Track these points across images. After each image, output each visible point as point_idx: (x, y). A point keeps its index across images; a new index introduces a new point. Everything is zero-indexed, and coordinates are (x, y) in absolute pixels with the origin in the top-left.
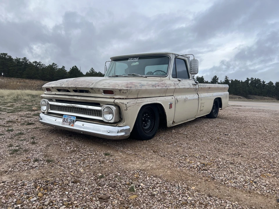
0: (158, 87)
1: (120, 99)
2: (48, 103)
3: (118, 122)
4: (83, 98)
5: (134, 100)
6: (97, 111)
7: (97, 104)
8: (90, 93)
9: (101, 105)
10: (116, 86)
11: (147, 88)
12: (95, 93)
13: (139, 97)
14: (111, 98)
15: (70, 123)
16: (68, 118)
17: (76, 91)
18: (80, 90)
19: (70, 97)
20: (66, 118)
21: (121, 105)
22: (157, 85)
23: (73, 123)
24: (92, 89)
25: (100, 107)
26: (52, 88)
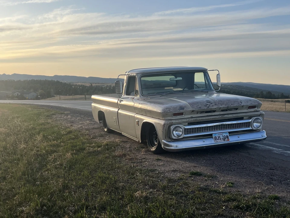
2: (184, 128)
4: (234, 115)
12: (242, 109)
14: (255, 111)
26: (193, 111)
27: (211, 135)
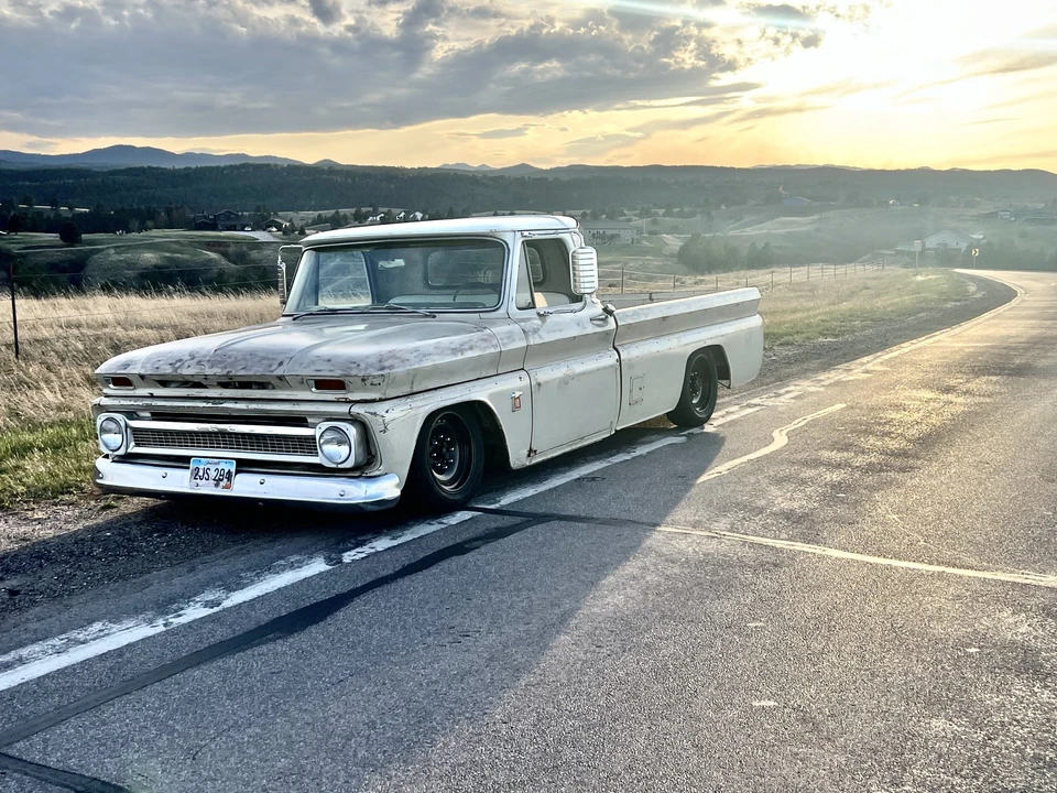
0: (470, 354)
1: (366, 401)
2: (127, 426)
3: (365, 465)
4: (253, 406)
5: (403, 400)
6: (300, 438)
7: (300, 421)
8: (274, 388)
9: (309, 420)
10: (351, 369)
11: (439, 360)
12: (290, 387)
13: (415, 390)
14: (338, 402)
15: (217, 482)
16: (208, 466)
17: (225, 384)
18: (239, 383)
19: (210, 405)
20: (201, 467)
21: (369, 419)
22: (466, 346)
23: (229, 479)
24: (280, 378)
25: (307, 427)
26: (142, 377)
27: (187, 459)
